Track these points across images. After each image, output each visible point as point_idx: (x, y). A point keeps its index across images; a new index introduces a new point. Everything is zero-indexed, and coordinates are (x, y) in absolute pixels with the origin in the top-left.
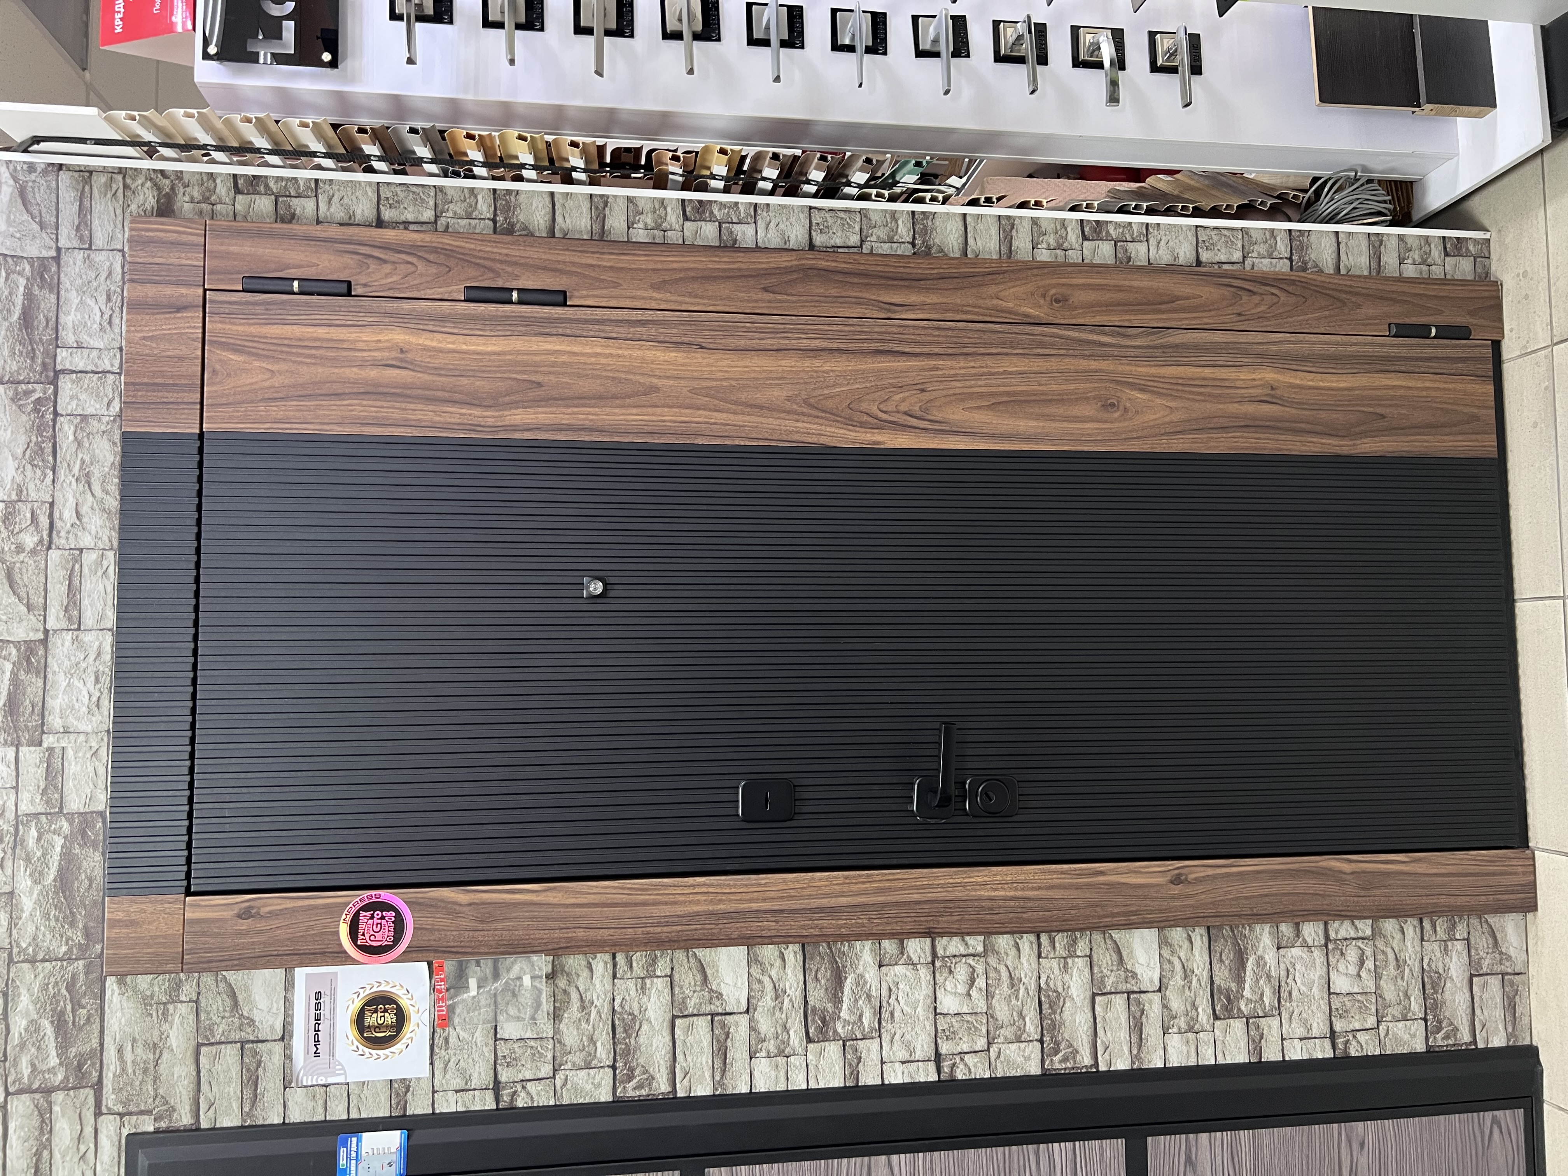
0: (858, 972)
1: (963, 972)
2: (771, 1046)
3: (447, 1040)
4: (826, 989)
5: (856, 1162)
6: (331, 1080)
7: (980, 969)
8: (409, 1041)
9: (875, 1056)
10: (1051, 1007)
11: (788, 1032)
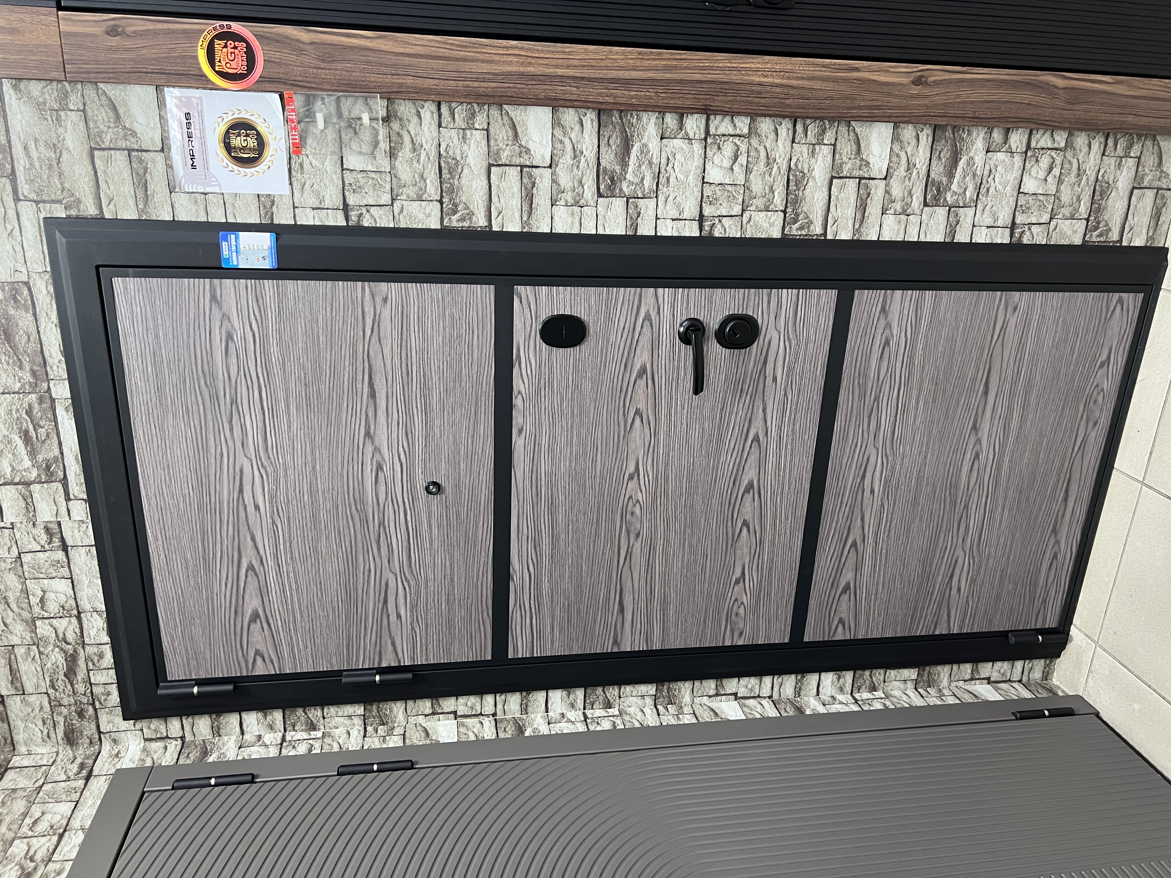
0: (643, 141)
1: (729, 149)
2: (569, 197)
3: (301, 165)
4: (616, 154)
5: (631, 291)
6: (208, 190)
7: (743, 148)
8: (270, 164)
9: (651, 213)
10: (796, 185)
11: (583, 187)
